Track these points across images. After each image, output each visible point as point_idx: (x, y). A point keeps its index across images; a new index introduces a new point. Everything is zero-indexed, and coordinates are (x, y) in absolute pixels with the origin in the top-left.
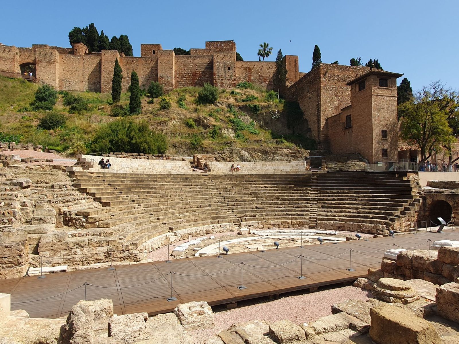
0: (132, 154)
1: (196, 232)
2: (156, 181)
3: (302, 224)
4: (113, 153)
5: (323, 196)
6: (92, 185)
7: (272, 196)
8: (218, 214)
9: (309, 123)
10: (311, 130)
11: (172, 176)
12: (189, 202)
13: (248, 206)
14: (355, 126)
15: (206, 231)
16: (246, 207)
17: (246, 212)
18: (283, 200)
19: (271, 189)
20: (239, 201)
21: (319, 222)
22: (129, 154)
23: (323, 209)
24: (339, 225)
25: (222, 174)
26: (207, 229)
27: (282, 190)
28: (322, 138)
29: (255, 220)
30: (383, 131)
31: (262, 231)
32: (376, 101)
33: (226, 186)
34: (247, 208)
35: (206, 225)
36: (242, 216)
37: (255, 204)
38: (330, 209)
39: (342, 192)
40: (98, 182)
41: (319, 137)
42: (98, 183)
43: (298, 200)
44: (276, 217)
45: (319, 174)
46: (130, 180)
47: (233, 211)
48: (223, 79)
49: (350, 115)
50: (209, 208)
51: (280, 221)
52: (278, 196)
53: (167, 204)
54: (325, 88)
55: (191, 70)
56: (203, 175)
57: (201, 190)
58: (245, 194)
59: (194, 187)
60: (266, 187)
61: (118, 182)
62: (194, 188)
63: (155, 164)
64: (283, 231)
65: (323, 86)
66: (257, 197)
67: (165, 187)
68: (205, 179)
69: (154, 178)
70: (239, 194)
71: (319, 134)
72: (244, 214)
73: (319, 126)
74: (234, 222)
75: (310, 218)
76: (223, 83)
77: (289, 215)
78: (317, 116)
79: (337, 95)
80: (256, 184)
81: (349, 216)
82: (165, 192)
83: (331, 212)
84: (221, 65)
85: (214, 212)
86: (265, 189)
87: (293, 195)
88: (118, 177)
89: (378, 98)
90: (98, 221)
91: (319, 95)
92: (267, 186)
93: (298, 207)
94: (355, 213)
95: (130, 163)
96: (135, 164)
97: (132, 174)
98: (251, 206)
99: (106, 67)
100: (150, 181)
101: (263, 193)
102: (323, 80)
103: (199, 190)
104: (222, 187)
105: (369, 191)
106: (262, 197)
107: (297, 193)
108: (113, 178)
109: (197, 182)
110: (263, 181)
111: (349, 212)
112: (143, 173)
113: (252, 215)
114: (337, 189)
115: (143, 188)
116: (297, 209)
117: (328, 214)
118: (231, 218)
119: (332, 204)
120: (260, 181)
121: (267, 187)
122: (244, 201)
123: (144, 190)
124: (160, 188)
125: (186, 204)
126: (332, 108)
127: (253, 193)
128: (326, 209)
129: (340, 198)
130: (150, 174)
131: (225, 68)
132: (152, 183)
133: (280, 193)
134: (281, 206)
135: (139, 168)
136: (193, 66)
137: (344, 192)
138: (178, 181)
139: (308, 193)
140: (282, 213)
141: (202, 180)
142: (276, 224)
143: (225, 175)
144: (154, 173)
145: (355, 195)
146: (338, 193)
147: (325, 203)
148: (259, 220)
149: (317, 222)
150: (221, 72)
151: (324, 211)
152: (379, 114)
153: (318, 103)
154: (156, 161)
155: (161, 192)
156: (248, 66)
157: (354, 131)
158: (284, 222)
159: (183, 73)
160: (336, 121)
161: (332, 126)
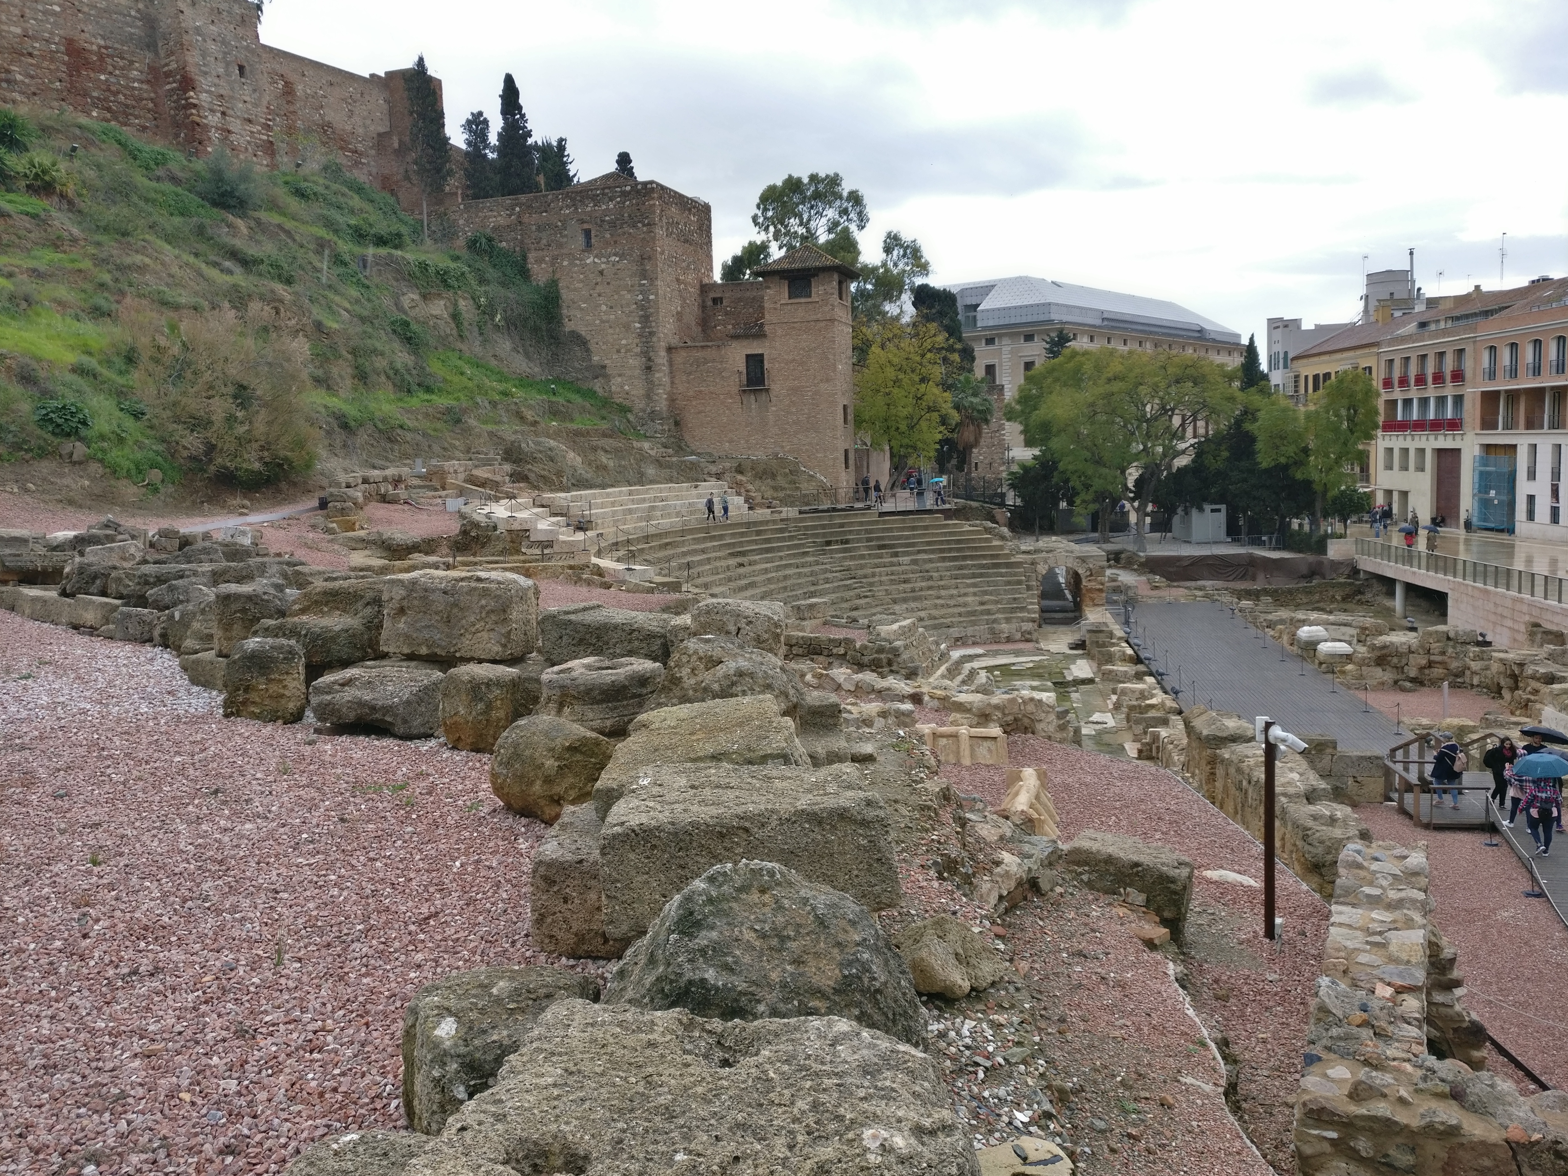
9: (592, 346)
10: (609, 371)
14: (776, 388)
28: (661, 402)
41: (648, 399)
48: (228, 112)
49: (762, 355)
54: (663, 257)
55: (55, 26)
65: (660, 250)
73: (649, 368)
76: (229, 131)
78: (642, 336)
79: (678, 281)
84: (212, 47)
91: (645, 275)
111: (949, 606)
126: (673, 316)
131: (227, 64)
150: (216, 80)
153: (648, 300)
156: (283, 73)
159: (18, 31)
160: (706, 362)
161: (690, 374)
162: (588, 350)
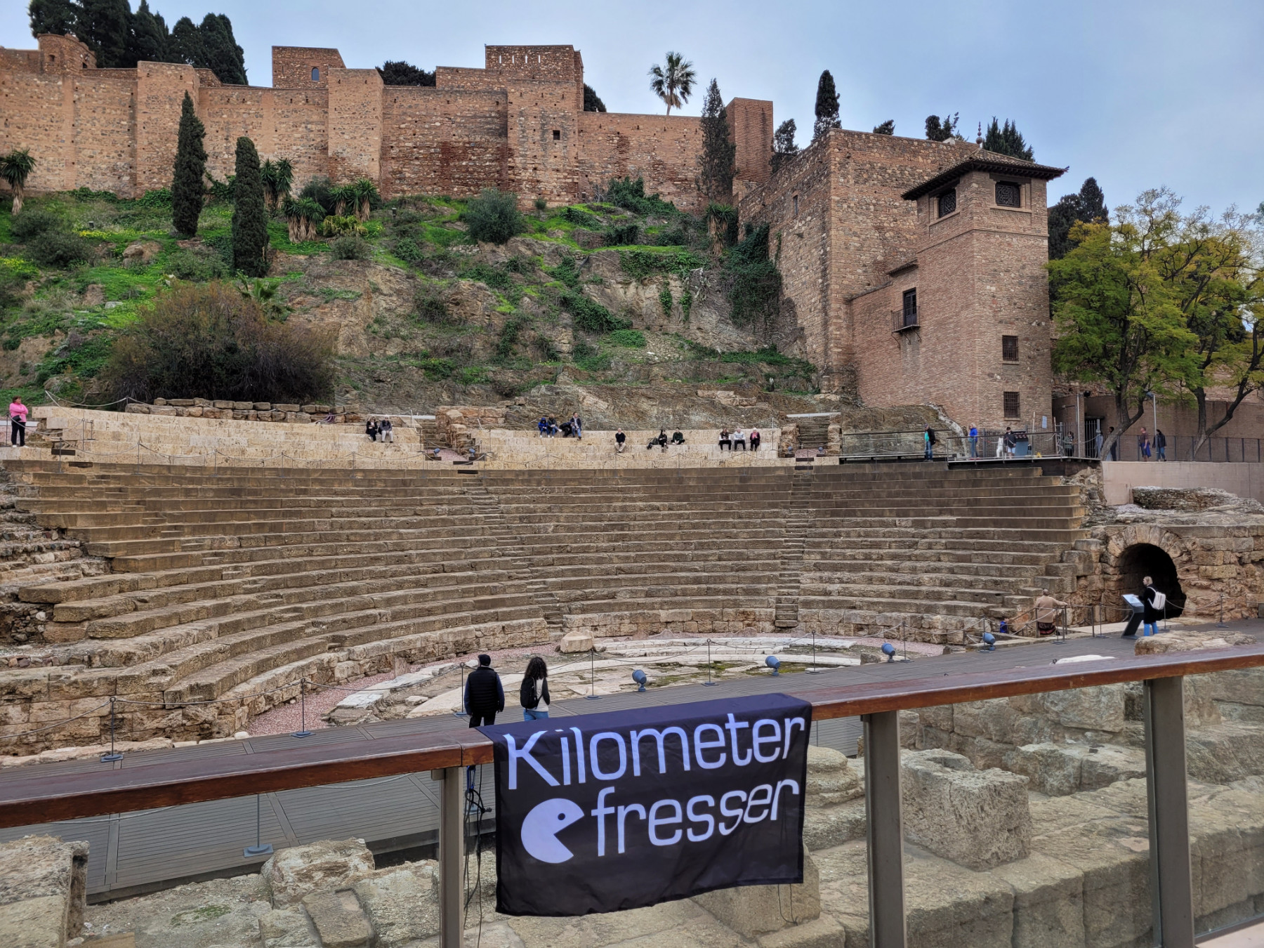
0: (231, 404)
1: (422, 650)
2: (305, 492)
3: (754, 620)
4: (165, 401)
5: (823, 535)
6: (81, 506)
7: (672, 537)
8: (496, 593)
9: (798, 310)
10: (806, 332)
11: (359, 476)
12: (409, 556)
13: (595, 566)
14: (927, 323)
15: (456, 643)
16: (588, 569)
17: (587, 584)
18: (701, 546)
19: (668, 515)
20: (568, 552)
21: (802, 611)
22: (221, 404)
23: (818, 574)
24: (859, 621)
25: (522, 467)
26: (458, 638)
27: (703, 516)
28: (834, 357)
29: (611, 607)
30: (1006, 339)
31: (630, 643)
32: (986, 249)
33: (532, 506)
34: (589, 572)
35: (457, 625)
36: (573, 596)
37: (615, 560)
38: (839, 574)
39: (879, 521)
40: (101, 497)
41: (826, 354)
42: (104, 499)
43: (746, 546)
44: (677, 598)
45: (819, 468)
46: (215, 487)
47: (544, 583)
48: (540, 167)
49: (914, 290)
50: (470, 573)
51: (690, 610)
52: (689, 536)
53: (333, 564)
54: (845, 206)
55: (436, 135)
56: (460, 472)
57: (451, 517)
58: (586, 529)
59: (427, 510)
60: (653, 508)
61: (173, 496)
62: (427, 513)
63: (303, 438)
64: (694, 640)
65: (837, 198)
66: (623, 538)
67: (334, 510)
68: (468, 485)
69: (301, 481)
70: (570, 529)
71: (826, 344)
72: (579, 592)
73: (826, 323)
74: (546, 617)
75: (779, 601)
76: (538, 181)
77: (717, 592)
78: (822, 291)
79: (879, 228)
80: (624, 499)
81: (892, 595)
82: (332, 524)
83: (841, 582)
84: (532, 122)
85: (486, 585)
86: (652, 515)
87: (735, 531)
88: (175, 479)
89: (992, 240)
90: (88, 619)
91: (824, 228)
92: (657, 504)
93: (744, 569)
94: (909, 584)
95: (220, 433)
96: (236, 437)
97: (226, 469)
98: (603, 567)
99: (153, 117)
100: (282, 490)
101: (642, 527)
102: (836, 180)
103: (443, 519)
104: (517, 508)
105: (955, 518)
106: (637, 538)
107: (747, 525)
108: (157, 482)
109: (440, 494)
110: (646, 490)
111: (892, 582)
112: (261, 466)
113: (605, 593)
114: (864, 514)
115: (256, 513)
116: (742, 574)
117: (831, 587)
118: (538, 602)
119: (844, 557)
120: (638, 490)
121: (658, 509)
122: (585, 550)
123: (262, 521)
124: (316, 514)
125: (399, 561)
126: (864, 266)
127: (613, 527)
128: (826, 574)
129: (869, 539)
130: (284, 470)
131: (544, 132)
132: (292, 497)
133: (694, 526)
134: (696, 565)
135: (251, 451)
136: (443, 124)
137: (883, 522)
138: (377, 491)
139: (780, 525)
140: (695, 587)
141: (456, 489)
142: (676, 619)
143: (531, 473)
144: (301, 466)
145: (912, 530)
146: (864, 525)
147: (823, 555)
148: (624, 607)
149: (797, 611)
150: (532, 146)
151: (821, 580)
152: (993, 289)
153: (825, 253)
154: (311, 428)
155: (317, 527)
156: (618, 130)
157: (924, 338)
158: (699, 615)
159: (410, 145)
160: (876, 306)
161: (864, 324)
162: (795, 315)
